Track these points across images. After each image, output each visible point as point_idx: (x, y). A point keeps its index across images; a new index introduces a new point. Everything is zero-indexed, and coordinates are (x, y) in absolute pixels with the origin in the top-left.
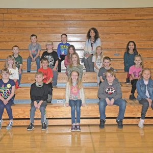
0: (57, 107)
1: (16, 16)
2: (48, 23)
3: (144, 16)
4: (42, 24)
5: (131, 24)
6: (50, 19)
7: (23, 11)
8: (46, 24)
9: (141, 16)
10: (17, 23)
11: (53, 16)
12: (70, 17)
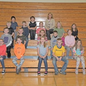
0: (34, 61)
1: (9, 6)
2: (28, 10)
3: (83, 7)
4: (24, 11)
5: (76, 12)
6: (29, 8)
7: (13, 3)
8: (27, 11)
9: (82, 7)
10: (10, 10)
11: (31, 7)
12: (40, 7)
